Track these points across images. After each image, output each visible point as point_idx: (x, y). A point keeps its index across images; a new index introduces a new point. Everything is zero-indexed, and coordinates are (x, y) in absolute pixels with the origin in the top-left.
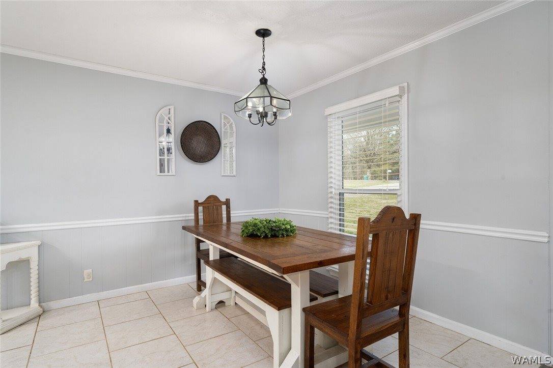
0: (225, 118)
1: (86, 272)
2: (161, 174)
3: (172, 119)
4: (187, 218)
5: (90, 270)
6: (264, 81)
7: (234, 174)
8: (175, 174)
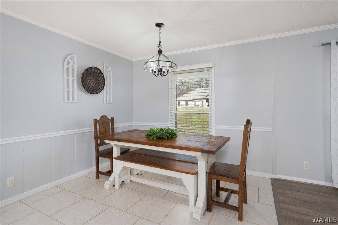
0: (107, 66)
1: (9, 180)
2: (67, 101)
3: (76, 63)
4: (84, 131)
5: (13, 178)
6: (160, 52)
7: (111, 101)
8: (76, 102)
